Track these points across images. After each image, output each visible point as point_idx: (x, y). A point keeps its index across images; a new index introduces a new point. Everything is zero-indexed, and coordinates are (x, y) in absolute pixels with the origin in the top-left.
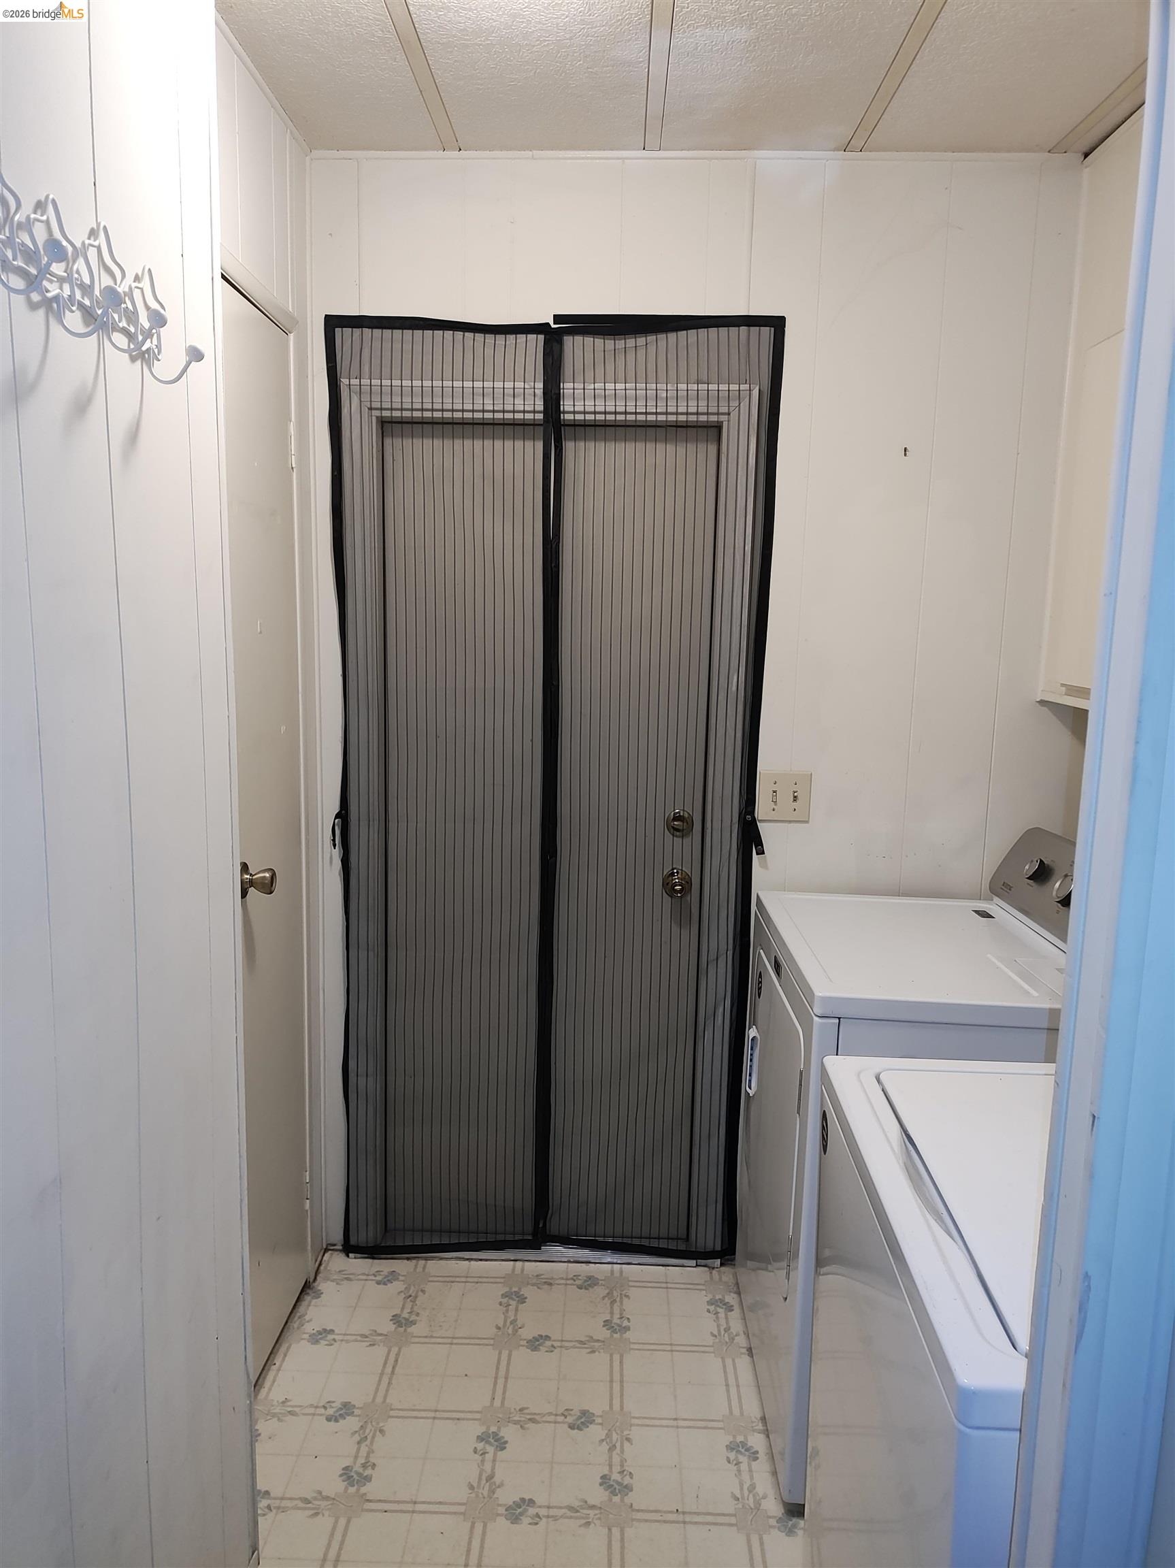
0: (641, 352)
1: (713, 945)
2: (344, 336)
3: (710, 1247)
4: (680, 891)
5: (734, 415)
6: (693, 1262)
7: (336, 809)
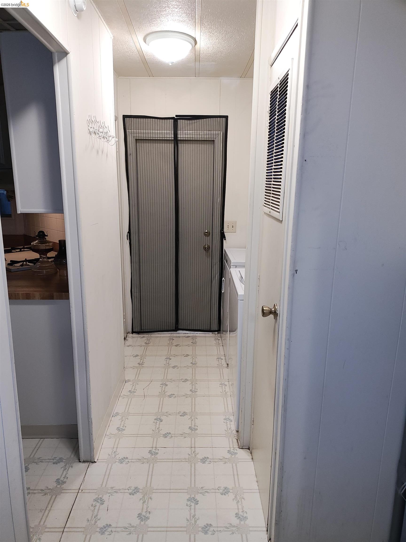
0: (196, 124)
1: (215, 262)
2: (127, 119)
3: (215, 329)
4: (207, 249)
5: (217, 138)
6: (211, 333)
7: (128, 231)
